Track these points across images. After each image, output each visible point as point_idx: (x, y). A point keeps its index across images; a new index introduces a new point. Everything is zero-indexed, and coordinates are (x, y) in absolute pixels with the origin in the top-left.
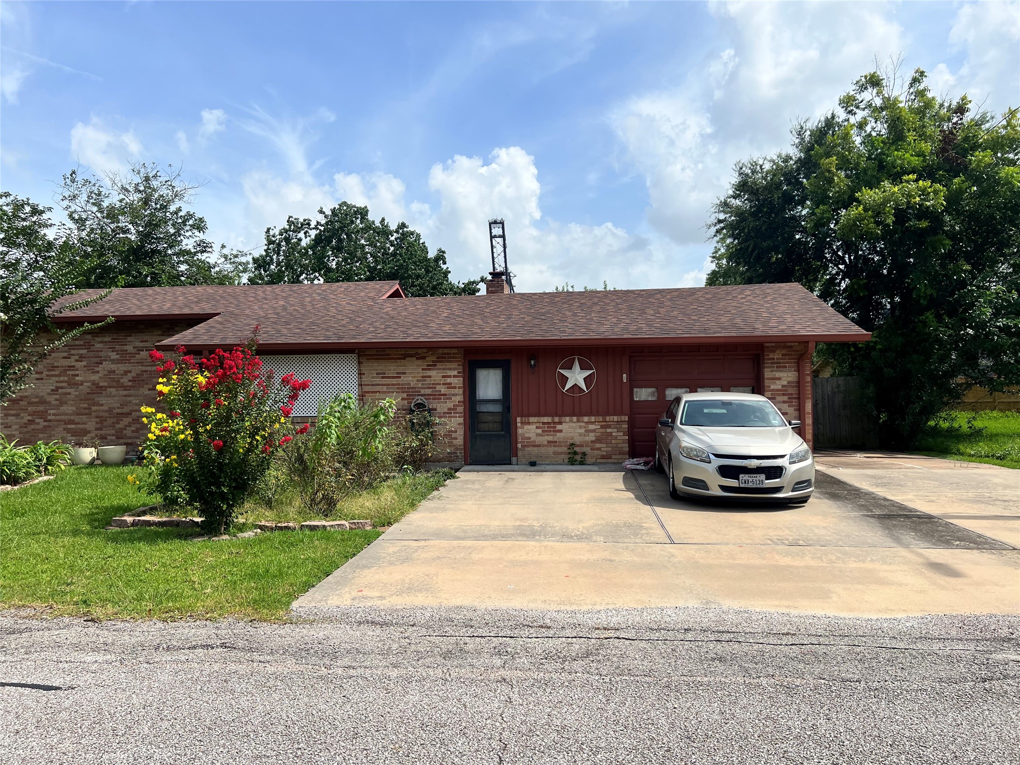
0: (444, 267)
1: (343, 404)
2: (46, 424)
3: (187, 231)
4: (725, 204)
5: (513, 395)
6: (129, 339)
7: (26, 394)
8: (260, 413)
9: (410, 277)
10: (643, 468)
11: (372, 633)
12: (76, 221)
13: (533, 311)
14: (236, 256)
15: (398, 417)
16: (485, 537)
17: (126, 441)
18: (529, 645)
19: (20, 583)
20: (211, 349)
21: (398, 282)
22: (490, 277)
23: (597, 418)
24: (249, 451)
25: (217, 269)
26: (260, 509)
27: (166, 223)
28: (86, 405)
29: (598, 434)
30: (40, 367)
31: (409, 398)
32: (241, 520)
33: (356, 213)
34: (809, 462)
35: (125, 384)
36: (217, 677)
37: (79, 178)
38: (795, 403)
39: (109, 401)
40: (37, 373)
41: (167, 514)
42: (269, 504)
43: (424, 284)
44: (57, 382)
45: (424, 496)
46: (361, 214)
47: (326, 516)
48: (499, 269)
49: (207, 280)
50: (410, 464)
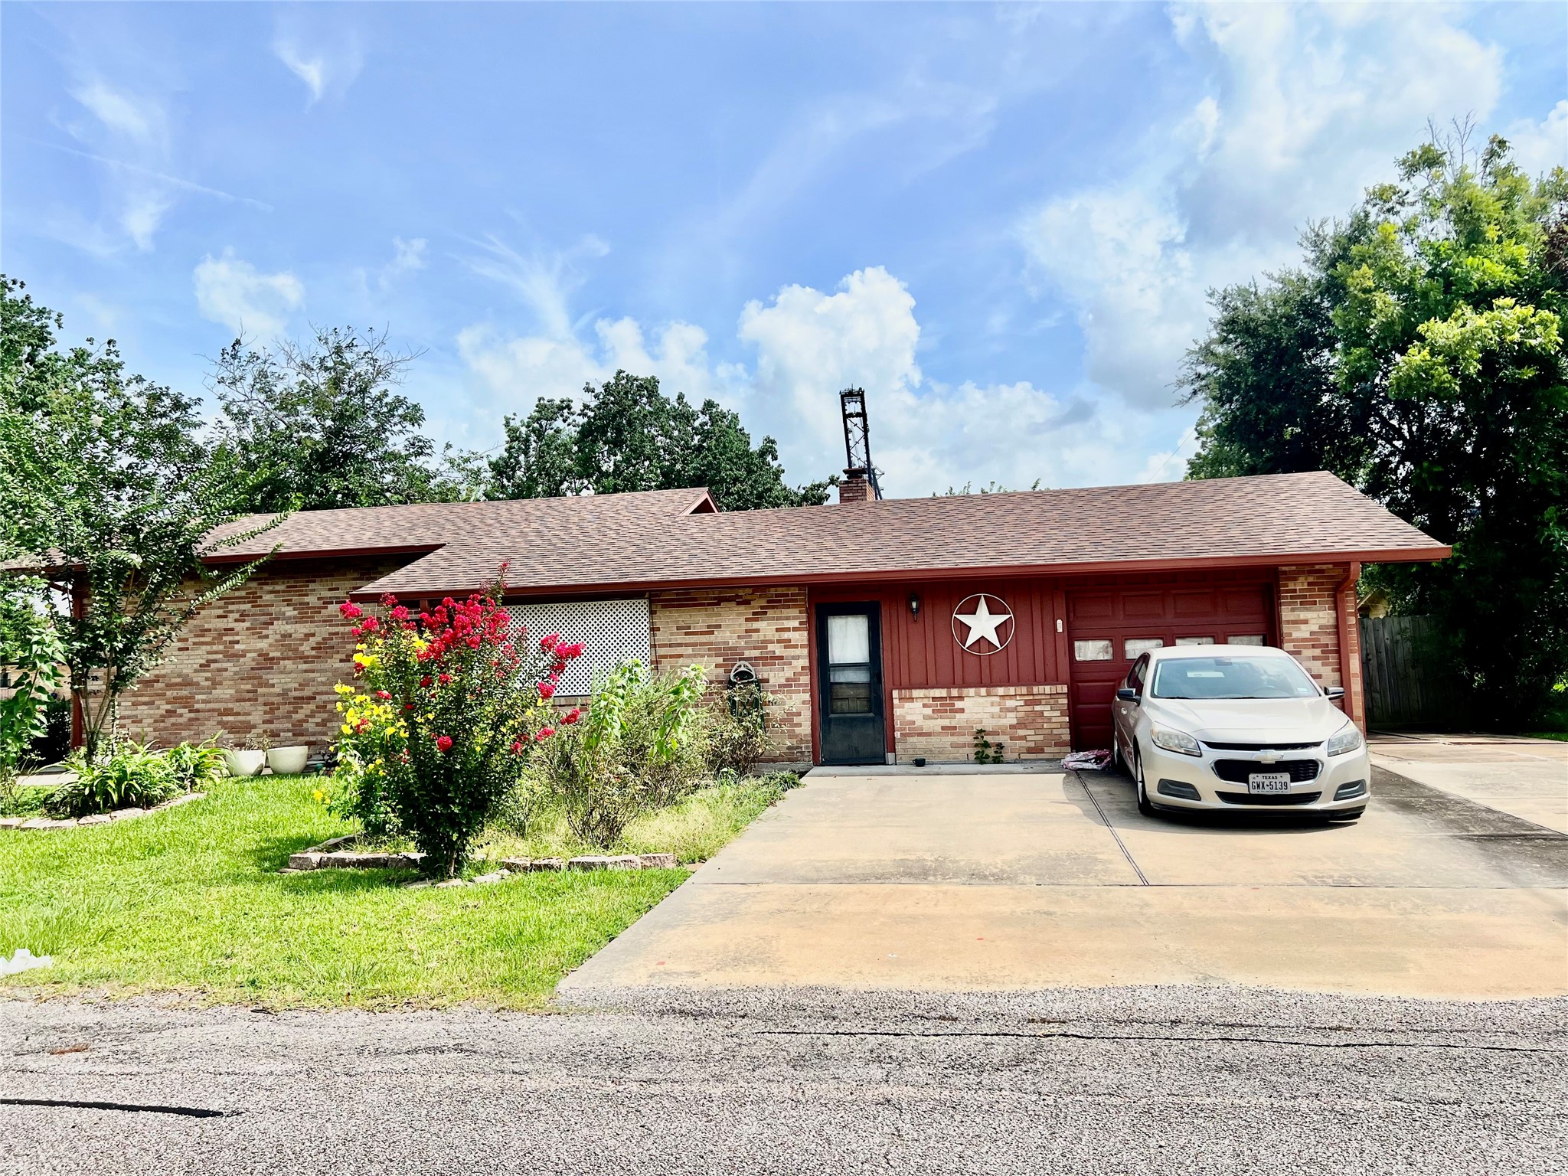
0: (774, 464)
1: (628, 675)
2: (192, 715)
3: (395, 424)
4: (1207, 352)
5: (886, 656)
6: (312, 586)
7: (163, 672)
8: (506, 693)
9: (723, 480)
10: (1095, 767)
11: (681, 1029)
12: (235, 417)
13: (912, 526)
14: (467, 460)
15: (711, 694)
16: (849, 879)
17: (307, 738)
18: (925, 1047)
19: (157, 954)
20: (434, 598)
21: (707, 489)
22: (844, 477)
23: (1018, 688)
24: (491, 749)
25: (439, 479)
26: (507, 839)
27: (364, 413)
28: (249, 687)
29: (1021, 715)
30: (184, 632)
31: (726, 665)
32: (479, 855)
33: (640, 388)
34: (1361, 750)
35: (306, 653)
36: (451, 1097)
37: (244, 352)
38: (1333, 658)
39: (284, 679)
40: (180, 640)
41: (370, 848)
42: (520, 830)
43: (744, 491)
44: (209, 653)
45: (753, 815)
46: (648, 389)
47: (607, 847)
48: (858, 464)
49: (424, 496)
50: (730, 765)
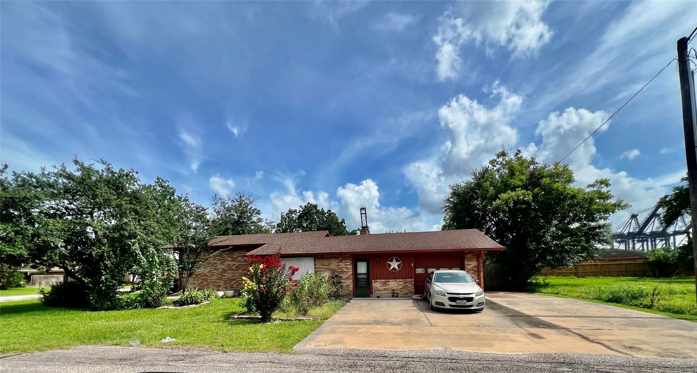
2: (207, 283)
3: (254, 215)
4: (448, 200)
5: (371, 272)
6: (235, 253)
7: (200, 273)
9: (332, 229)
10: (420, 298)
12: (217, 212)
14: (271, 223)
16: (362, 324)
17: (234, 289)
18: (380, 363)
20: (263, 256)
21: (328, 231)
22: (361, 229)
23: (402, 280)
24: (278, 292)
25: (265, 228)
26: (281, 313)
28: (220, 277)
29: (403, 286)
31: (333, 273)
32: (274, 317)
33: (313, 207)
34: (483, 295)
37: (218, 197)
38: (477, 273)
39: (227, 275)
40: (204, 265)
41: (249, 315)
42: (284, 311)
45: (339, 309)
46: (315, 207)
47: (304, 316)
48: (364, 225)
49: (261, 232)
50: (333, 297)
